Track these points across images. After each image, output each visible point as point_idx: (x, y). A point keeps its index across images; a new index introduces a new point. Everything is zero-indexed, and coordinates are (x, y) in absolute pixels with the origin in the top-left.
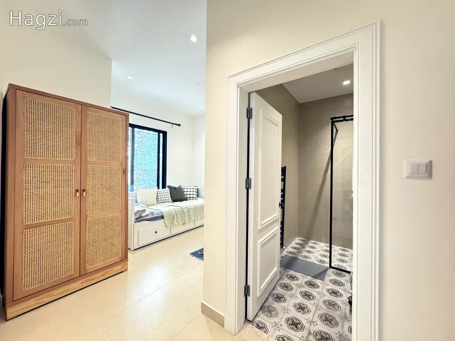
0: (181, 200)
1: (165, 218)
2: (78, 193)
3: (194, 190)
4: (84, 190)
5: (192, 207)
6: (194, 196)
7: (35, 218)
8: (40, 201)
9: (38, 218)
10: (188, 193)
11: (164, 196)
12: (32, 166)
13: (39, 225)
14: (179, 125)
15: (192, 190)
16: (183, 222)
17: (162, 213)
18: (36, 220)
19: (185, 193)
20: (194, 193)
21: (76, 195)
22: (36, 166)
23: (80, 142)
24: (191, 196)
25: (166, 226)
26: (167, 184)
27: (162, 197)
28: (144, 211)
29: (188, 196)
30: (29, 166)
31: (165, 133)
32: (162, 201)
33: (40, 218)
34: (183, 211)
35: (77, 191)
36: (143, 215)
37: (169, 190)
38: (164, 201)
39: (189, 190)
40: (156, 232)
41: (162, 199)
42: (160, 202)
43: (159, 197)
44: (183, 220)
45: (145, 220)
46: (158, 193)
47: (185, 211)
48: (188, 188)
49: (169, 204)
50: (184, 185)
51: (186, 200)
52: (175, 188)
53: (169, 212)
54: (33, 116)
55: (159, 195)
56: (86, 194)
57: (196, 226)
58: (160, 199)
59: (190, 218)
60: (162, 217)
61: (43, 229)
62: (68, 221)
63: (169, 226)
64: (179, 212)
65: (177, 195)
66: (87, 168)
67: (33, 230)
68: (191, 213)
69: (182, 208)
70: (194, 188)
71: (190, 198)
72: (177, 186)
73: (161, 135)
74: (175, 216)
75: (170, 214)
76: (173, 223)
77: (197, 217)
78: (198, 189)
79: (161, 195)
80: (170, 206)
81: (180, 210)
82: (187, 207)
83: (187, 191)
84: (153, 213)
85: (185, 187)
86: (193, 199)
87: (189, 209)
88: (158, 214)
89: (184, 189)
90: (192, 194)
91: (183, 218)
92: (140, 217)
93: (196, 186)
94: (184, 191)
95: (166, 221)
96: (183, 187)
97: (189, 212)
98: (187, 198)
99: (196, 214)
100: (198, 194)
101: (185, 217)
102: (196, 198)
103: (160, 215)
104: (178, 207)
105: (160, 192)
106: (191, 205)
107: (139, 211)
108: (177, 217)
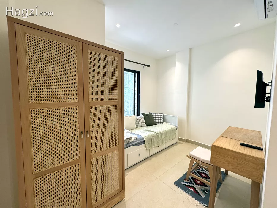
0: (152, 125)
1: (146, 143)
2: (82, 135)
3: (161, 117)
4: (87, 132)
5: (164, 132)
6: (162, 121)
7: (45, 166)
8: (48, 147)
9: (47, 165)
10: (157, 119)
11: (141, 122)
12: (37, 111)
13: (49, 172)
14: (149, 66)
16: (157, 145)
17: (143, 138)
18: (45, 167)
19: (155, 119)
20: (161, 119)
21: (81, 137)
22: (42, 110)
23: (82, 83)
24: (159, 121)
25: (146, 149)
26: (141, 112)
28: (131, 138)
29: (157, 121)
30: (35, 111)
31: (138, 73)
32: (140, 126)
33: (49, 164)
34: (158, 136)
35: (82, 133)
36: (131, 141)
37: (143, 117)
40: (140, 155)
41: (140, 124)
42: (138, 126)
43: (138, 122)
44: (158, 143)
45: (132, 145)
47: (159, 136)
48: (157, 115)
50: (153, 113)
51: (156, 124)
52: (147, 115)
53: (148, 137)
54: (35, 55)
56: (89, 135)
57: (166, 146)
58: (138, 124)
59: (162, 140)
60: (144, 142)
61: (53, 174)
62: (75, 163)
63: (148, 149)
65: (150, 121)
66: (89, 109)
67: (44, 178)
68: (163, 137)
69: (157, 134)
70: (161, 114)
72: (148, 113)
73: (136, 74)
74: (152, 141)
75: (149, 139)
76: (151, 147)
77: (167, 140)
78: (163, 116)
79: (139, 120)
80: (147, 131)
81: (155, 135)
82: (160, 133)
83: (156, 117)
84: (137, 138)
85: (154, 114)
86: (160, 124)
87: (162, 134)
88: (141, 140)
89: (153, 115)
90: (159, 120)
91: (158, 141)
92: (129, 143)
93: (162, 113)
94: (153, 117)
95: (146, 145)
96: (152, 114)
97: (161, 136)
98: (156, 122)
99: (166, 138)
100: (164, 120)
101: (159, 141)
102: (162, 122)
103: (142, 140)
104: (153, 133)
105: (138, 119)
106: (162, 130)
107: (127, 139)
108: (154, 142)
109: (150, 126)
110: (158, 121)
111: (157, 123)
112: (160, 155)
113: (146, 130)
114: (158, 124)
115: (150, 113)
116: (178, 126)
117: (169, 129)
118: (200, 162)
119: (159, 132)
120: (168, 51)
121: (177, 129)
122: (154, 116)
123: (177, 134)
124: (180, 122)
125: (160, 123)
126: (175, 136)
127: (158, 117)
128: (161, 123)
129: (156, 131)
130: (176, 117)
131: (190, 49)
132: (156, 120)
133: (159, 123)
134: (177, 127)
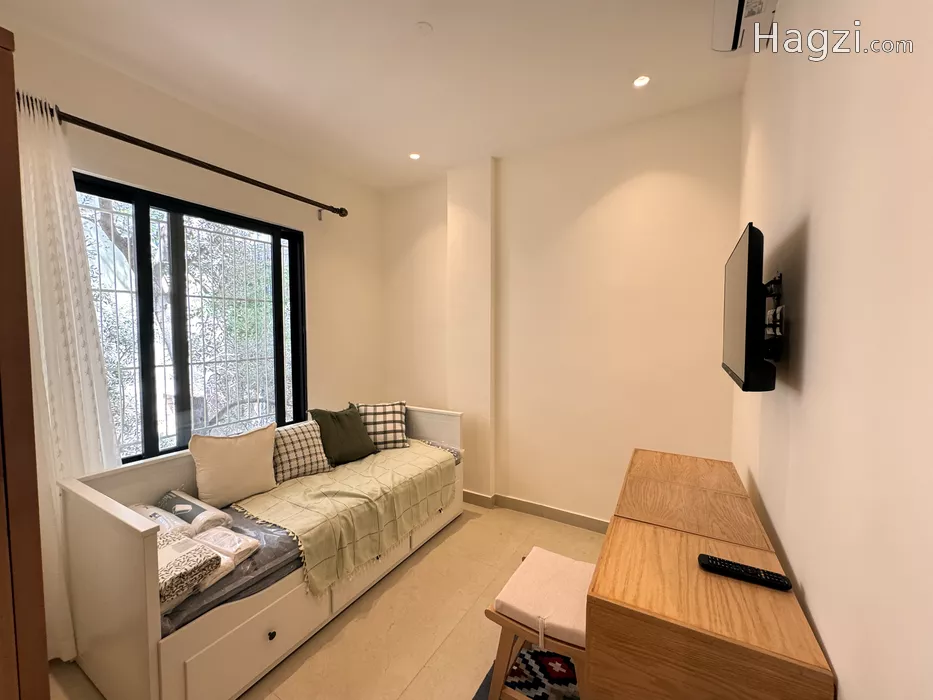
0: (359, 456)
1: (310, 563)
5: (402, 489)
6: (399, 436)
10: (380, 428)
11: (300, 454)
14: (342, 212)
15: (389, 417)
16: (372, 552)
17: (295, 544)
19: (371, 428)
20: (398, 427)
24: (390, 437)
25: (314, 592)
26: (311, 406)
27: (292, 456)
28: (212, 564)
29: (380, 438)
31: (295, 237)
32: (295, 472)
34: (373, 512)
36: (209, 581)
37: (317, 427)
38: (302, 470)
39: (380, 418)
40: (272, 636)
41: (294, 464)
42: (287, 475)
43: (285, 458)
44: (376, 544)
46: (280, 442)
47: (381, 511)
48: (379, 410)
49: (318, 479)
50: (366, 404)
51: (376, 452)
52: (336, 416)
53: (321, 531)
55: (282, 450)
58: (286, 466)
60: (298, 562)
63: (323, 587)
64: (359, 518)
65: (347, 441)
68: (400, 510)
69: (369, 502)
70: (398, 408)
71: (386, 443)
72: (340, 407)
73: (285, 242)
74: (346, 541)
75: (328, 539)
76: (339, 571)
77: (418, 516)
78: (407, 413)
79: (290, 448)
80: (325, 495)
81: (361, 510)
82: (385, 494)
83: (375, 423)
84: (256, 552)
85: (370, 410)
86: (395, 448)
87: (392, 498)
88: (277, 554)
89: (366, 414)
90: (390, 432)
91: (376, 536)
92: (196, 594)
93: (401, 404)
94: (366, 424)
95: (311, 573)
96: (362, 409)
97: (391, 508)
98: (376, 443)
99: (414, 509)
100: (410, 429)
101: (380, 531)
102: (403, 441)
103: (290, 554)
104: (353, 499)
105: (287, 440)
106: (397, 479)
107: (181, 576)
108: (353, 543)
109: (349, 465)
110: (385, 438)
111: (383, 446)
112: (386, 594)
113: (319, 492)
114: (386, 448)
115: (351, 406)
116: (462, 451)
117: (425, 467)
118: (541, 636)
119: (379, 494)
120: (415, 157)
121: (457, 463)
122: (370, 419)
123: (459, 480)
124: (470, 433)
125: (392, 445)
126: (450, 493)
127: (385, 422)
128: (398, 445)
129: (365, 490)
130: (456, 416)
131: (496, 161)
132: (375, 433)
133: (389, 445)
134: (457, 455)
